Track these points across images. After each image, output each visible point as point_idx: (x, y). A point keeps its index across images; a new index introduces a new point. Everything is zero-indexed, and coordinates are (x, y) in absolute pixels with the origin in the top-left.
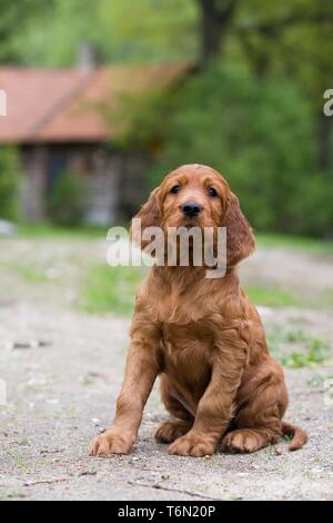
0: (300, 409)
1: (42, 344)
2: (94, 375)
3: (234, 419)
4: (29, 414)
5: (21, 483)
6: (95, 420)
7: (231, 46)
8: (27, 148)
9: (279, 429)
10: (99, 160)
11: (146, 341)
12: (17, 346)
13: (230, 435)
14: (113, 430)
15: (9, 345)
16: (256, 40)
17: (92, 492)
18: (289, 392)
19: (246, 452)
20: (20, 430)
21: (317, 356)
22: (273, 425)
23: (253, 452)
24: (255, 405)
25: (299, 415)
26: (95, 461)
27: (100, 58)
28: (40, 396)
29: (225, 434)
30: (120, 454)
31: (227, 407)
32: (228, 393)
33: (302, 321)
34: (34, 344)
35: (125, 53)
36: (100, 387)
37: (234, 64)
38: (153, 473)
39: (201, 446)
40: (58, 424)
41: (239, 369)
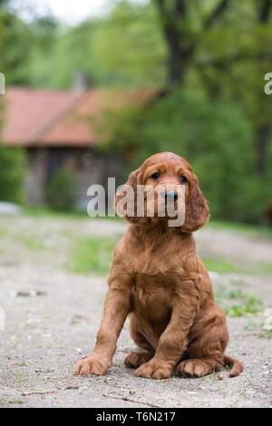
0: (238, 347)
1: (39, 294)
2: (79, 317)
3: (186, 351)
4: (28, 344)
5: (20, 393)
6: (79, 350)
7: (192, 76)
8: (32, 150)
9: (221, 360)
10: (87, 161)
11: (122, 287)
12: (20, 294)
13: (182, 363)
14: (93, 357)
15: (14, 294)
16: (211, 72)
17: (75, 402)
18: (230, 335)
19: (196, 376)
20: (21, 356)
21: (252, 308)
22: (217, 356)
23: (201, 377)
24: (202, 341)
25: (237, 351)
26: (78, 379)
27: (90, 82)
28: (37, 331)
29: (179, 363)
30: (98, 375)
31: (182, 341)
32: (183, 330)
33: (241, 283)
34: (33, 293)
35: (110, 80)
36: (83, 327)
37: (194, 91)
38: (123, 389)
39: (161, 371)
40: (50, 352)
41: (192, 312)
